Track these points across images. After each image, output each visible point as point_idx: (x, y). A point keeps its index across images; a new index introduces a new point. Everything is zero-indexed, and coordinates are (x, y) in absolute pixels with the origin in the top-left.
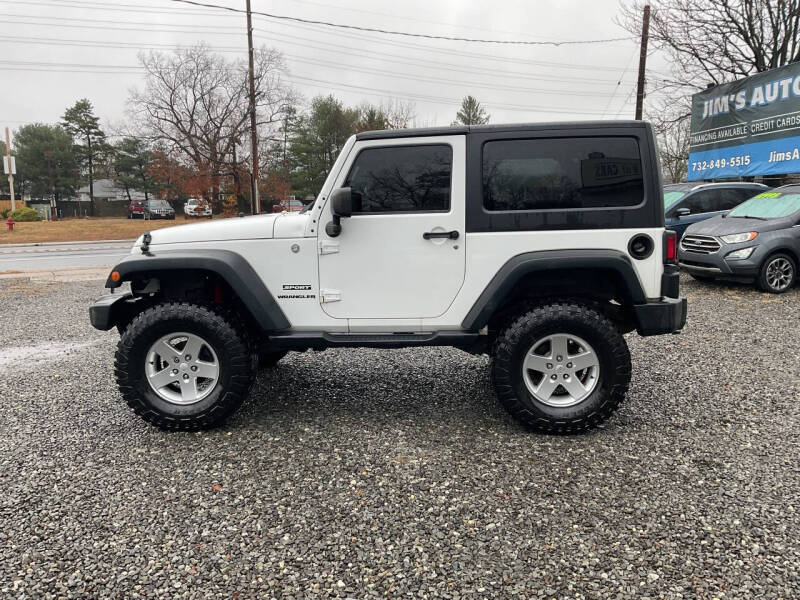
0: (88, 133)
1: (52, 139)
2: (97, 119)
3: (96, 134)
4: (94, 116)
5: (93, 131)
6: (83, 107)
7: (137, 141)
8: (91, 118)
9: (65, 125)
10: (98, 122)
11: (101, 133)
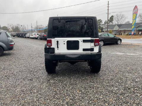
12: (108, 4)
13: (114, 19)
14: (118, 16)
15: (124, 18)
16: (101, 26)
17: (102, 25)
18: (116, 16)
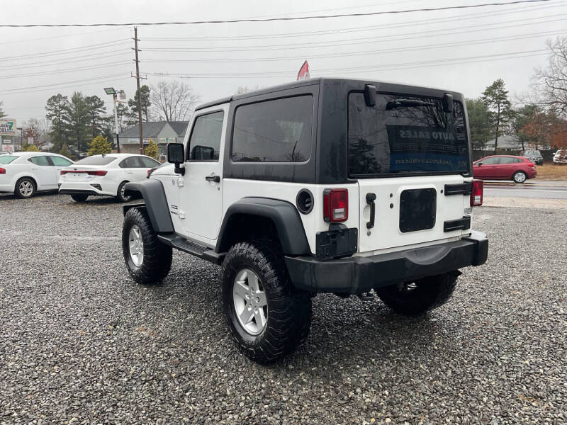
0: (499, 103)
1: (473, 108)
2: (506, 92)
3: (504, 103)
4: (505, 91)
5: (502, 101)
6: (498, 84)
7: (535, 107)
8: (503, 92)
9: (484, 98)
10: (507, 94)
11: (508, 103)
12: (136, 40)
13: (151, 100)
14: (165, 91)
15: (188, 100)
16: (100, 122)
17: (107, 120)
18: (159, 91)
